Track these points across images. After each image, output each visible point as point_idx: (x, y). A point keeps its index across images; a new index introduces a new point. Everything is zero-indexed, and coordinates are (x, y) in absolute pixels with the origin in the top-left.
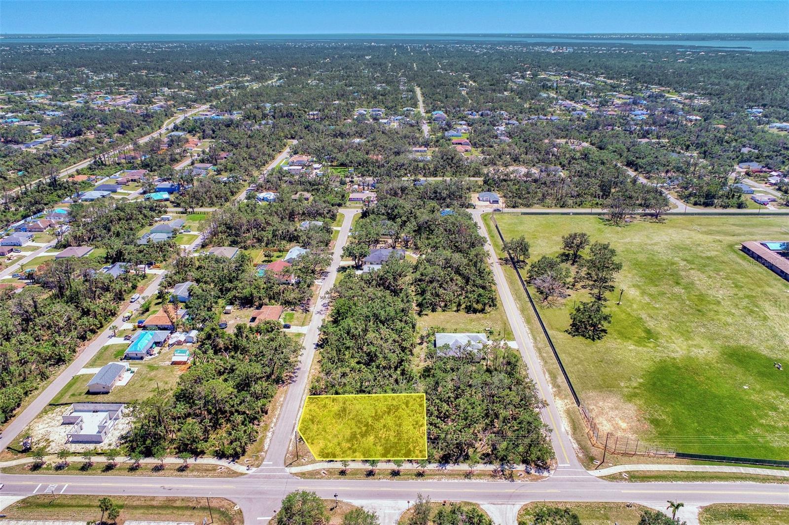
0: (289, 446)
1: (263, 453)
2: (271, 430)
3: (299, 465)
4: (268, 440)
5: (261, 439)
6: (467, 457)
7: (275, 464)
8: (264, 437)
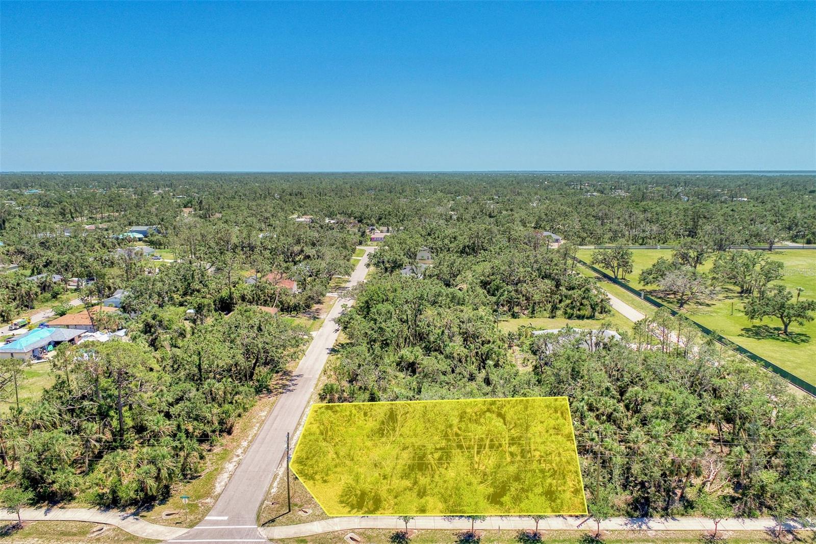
0: (271, 486)
1: (208, 500)
2: (236, 459)
3: (293, 522)
4: (225, 476)
5: (211, 473)
6: (689, 506)
7: (234, 520)
8: (218, 471)
